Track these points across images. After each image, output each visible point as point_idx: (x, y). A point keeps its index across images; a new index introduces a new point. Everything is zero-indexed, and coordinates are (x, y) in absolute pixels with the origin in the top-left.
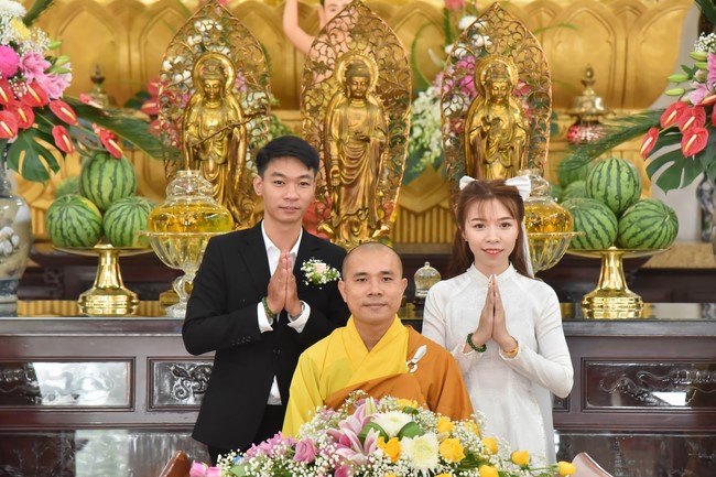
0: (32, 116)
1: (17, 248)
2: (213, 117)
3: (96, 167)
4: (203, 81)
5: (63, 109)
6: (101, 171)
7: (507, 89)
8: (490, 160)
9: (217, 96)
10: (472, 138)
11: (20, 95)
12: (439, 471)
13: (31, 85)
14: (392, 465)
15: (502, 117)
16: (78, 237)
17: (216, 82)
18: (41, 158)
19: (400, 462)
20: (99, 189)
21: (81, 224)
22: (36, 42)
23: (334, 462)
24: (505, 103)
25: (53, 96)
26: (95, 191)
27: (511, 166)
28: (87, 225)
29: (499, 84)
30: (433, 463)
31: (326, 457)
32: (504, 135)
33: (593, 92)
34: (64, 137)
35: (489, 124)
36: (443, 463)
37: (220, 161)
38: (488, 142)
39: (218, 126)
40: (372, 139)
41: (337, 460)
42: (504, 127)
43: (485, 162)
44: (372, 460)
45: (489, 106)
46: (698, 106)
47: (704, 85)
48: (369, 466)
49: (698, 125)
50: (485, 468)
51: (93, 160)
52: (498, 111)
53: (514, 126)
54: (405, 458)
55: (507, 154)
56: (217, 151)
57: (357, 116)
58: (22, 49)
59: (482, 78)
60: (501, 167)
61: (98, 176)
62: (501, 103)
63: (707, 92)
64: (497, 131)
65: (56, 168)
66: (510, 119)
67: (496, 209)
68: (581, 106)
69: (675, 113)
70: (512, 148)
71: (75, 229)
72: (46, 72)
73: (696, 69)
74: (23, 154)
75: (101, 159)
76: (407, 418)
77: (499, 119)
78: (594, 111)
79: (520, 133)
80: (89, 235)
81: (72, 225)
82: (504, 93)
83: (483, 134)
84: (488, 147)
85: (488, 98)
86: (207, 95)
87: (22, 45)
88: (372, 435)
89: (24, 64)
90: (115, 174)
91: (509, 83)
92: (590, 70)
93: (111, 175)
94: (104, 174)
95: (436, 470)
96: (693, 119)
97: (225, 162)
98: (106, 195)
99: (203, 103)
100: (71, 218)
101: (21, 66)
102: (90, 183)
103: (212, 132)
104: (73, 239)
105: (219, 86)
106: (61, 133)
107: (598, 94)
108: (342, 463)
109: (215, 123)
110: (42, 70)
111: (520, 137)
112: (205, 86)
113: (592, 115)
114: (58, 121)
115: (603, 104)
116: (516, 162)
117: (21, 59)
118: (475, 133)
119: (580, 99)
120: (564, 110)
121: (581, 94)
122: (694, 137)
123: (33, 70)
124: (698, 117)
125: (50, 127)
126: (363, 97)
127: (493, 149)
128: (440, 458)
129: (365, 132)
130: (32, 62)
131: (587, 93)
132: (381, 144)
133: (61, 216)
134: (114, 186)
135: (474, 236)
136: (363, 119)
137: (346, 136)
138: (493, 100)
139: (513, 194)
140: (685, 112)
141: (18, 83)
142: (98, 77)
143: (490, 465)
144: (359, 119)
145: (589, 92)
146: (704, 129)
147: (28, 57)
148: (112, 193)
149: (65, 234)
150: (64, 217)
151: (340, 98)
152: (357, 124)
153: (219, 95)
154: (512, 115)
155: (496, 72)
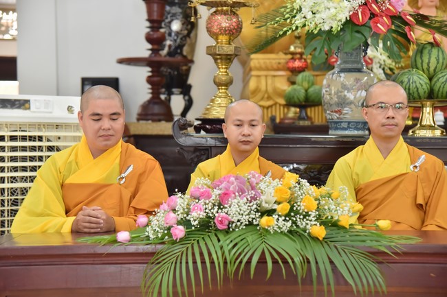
0: (391, 21)
3: (426, 52)
5: (408, 17)
6: (430, 54)
16: (418, 93)
20: (428, 65)
21: (422, 86)
25: (399, 11)
26: (425, 66)
34: (411, 33)
51: (424, 48)
61: (428, 57)
71: (418, 89)
74: (388, 43)
75: (429, 47)
80: (425, 92)
81: (416, 86)
90: (438, 56)
93: (436, 56)
94: (432, 55)
98: (432, 69)
100: (415, 82)
102: (422, 61)
104: (416, 95)
106: (409, 31)
114: (406, 23)
133: (409, 80)
134: (438, 63)
148: (436, 67)
150: (411, 81)
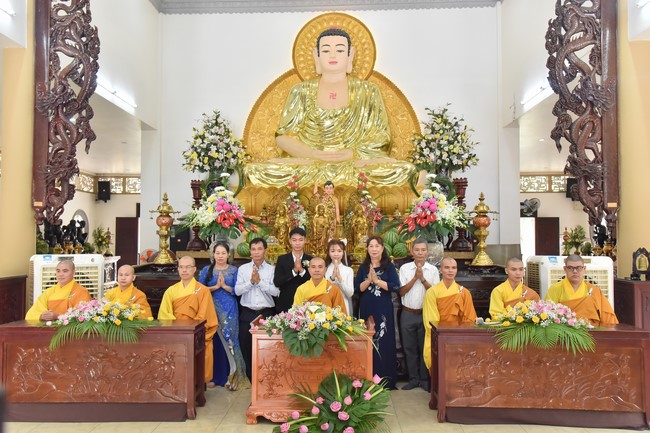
7: (362, 213)
8: (357, 232)
11: (231, 216)
13: (234, 213)
14: (313, 320)
15: (361, 221)
17: (282, 211)
18: (235, 232)
22: (236, 202)
29: (360, 212)
30: (324, 320)
32: (361, 225)
35: (357, 222)
38: (357, 227)
40: (325, 226)
42: (361, 223)
44: (307, 319)
45: (357, 217)
47: (414, 212)
49: (413, 223)
50: (338, 321)
51: (249, 233)
52: (360, 219)
53: (364, 223)
54: (316, 319)
55: (362, 231)
56: (283, 230)
57: (321, 220)
59: (355, 210)
62: (361, 217)
64: (359, 224)
65: (239, 235)
67: (337, 247)
69: (407, 220)
70: (364, 229)
73: (412, 208)
74: (231, 231)
76: (318, 308)
79: (366, 225)
83: (355, 225)
84: (357, 229)
85: (357, 215)
86: (280, 215)
87: (232, 203)
88: (307, 312)
91: (363, 211)
96: (411, 221)
99: (279, 217)
103: (281, 225)
110: (237, 209)
112: (279, 212)
116: (365, 233)
117: (232, 206)
118: (353, 225)
122: (412, 226)
123: (234, 209)
125: (238, 224)
126: (323, 215)
127: (359, 230)
129: (323, 225)
132: (328, 228)
133: (240, 248)
135: (332, 254)
136: (323, 221)
139: (343, 243)
141: (231, 213)
149: (241, 253)
151: (317, 215)
152: (321, 222)
153: (284, 215)
154: (363, 220)
155: (359, 208)
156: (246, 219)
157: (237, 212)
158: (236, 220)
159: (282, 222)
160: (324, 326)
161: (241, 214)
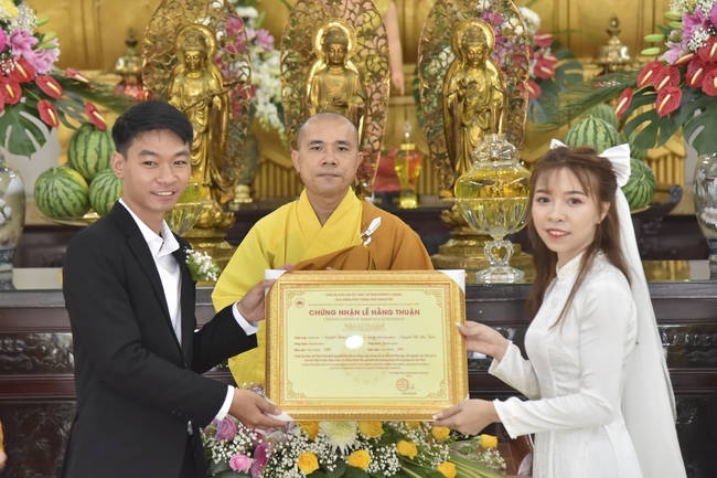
0: (20, 92)
1: (10, 219)
2: (195, 87)
3: (81, 139)
4: (184, 52)
5: (49, 84)
6: (86, 143)
7: (483, 52)
8: (467, 123)
9: (198, 67)
10: (450, 101)
11: (8, 71)
12: (357, 447)
13: (18, 62)
14: (309, 442)
15: (479, 80)
16: (64, 207)
17: (196, 53)
18: (27, 131)
19: (317, 440)
20: (85, 160)
21: (67, 195)
22: (23, 20)
23: (252, 441)
24: (482, 66)
25: (40, 71)
26: (81, 162)
27: (489, 128)
28: (72, 196)
29: (475, 48)
30: (351, 440)
31: (244, 436)
32: (481, 97)
33: (618, 42)
34: (50, 111)
35: (465, 88)
36: (361, 439)
37: (202, 130)
38: (465, 106)
39: (200, 96)
40: (350, 104)
41: (254, 438)
42: (481, 90)
43: (463, 125)
44: (290, 437)
45: (466, 69)
46: (673, 66)
47: (678, 44)
48: (287, 444)
49: (673, 85)
50: (403, 443)
51: (79, 132)
52: (475, 74)
53: (491, 89)
54: (323, 435)
55: (484, 117)
56: (198, 120)
57: (336, 83)
58: (10, 27)
59: (459, 42)
60: (479, 130)
61: (83, 147)
62: (478, 67)
63: (681, 52)
64: (474, 95)
65: (42, 141)
66: (487, 82)
68: (607, 55)
69: (650, 72)
70: (489, 110)
71: (61, 200)
72: (34, 48)
73: (672, 29)
74: (10, 128)
75: (87, 130)
77: (475, 82)
78: (620, 60)
79: (498, 95)
80: (75, 205)
81: (58, 196)
82: (480, 57)
83: (460, 98)
84: (465, 110)
85: (465, 61)
86: (188, 66)
87: (9, 23)
89: (11, 41)
90: (100, 145)
91: (485, 47)
92: (616, 19)
93: (96, 146)
94: (89, 145)
95: (354, 446)
96: (668, 78)
97: (207, 131)
98: (91, 166)
99: (185, 74)
100: (56, 190)
101: (9, 44)
102: (76, 154)
103: (193, 102)
104: (60, 209)
105: (199, 57)
106: (46, 108)
107: (624, 43)
108: (260, 441)
109: (197, 93)
110: (29, 46)
111: (497, 100)
112: (186, 57)
113: (618, 64)
114: (44, 96)
115: (629, 53)
116: (493, 124)
117: (8, 37)
118: (452, 96)
119: (606, 48)
120: (589, 60)
121: (607, 44)
122: (669, 96)
123: (20, 47)
124: (673, 77)
125: (37, 101)
126: (341, 64)
127: (471, 112)
128: (358, 434)
129: (343, 98)
130: (19, 39)
131: (612, 42)
132: (360, 110)
133: (47, 187)
134: (99, 157)
136: (341, 85)
137: (325, 103)
138: (470, 64)
140: (661, 71)
141: (6, 60)
142: (132, 40)
143: (409, 440)
144: (337, 85)
145: (615, 41)
146: (678, 89)
147: (16, 34)
148: (97, 164)
149: (52, 204)
150: (50, 188)
151: (319, 65)
152: (335, 91)
153: (201, 66)
154: (488, 78)
155: (472, 36)
156: (65, 84)
157: (30, 55)
158: (29, 85)
159: (194, 90)
160: (353, 460)
161: (47, 63)
